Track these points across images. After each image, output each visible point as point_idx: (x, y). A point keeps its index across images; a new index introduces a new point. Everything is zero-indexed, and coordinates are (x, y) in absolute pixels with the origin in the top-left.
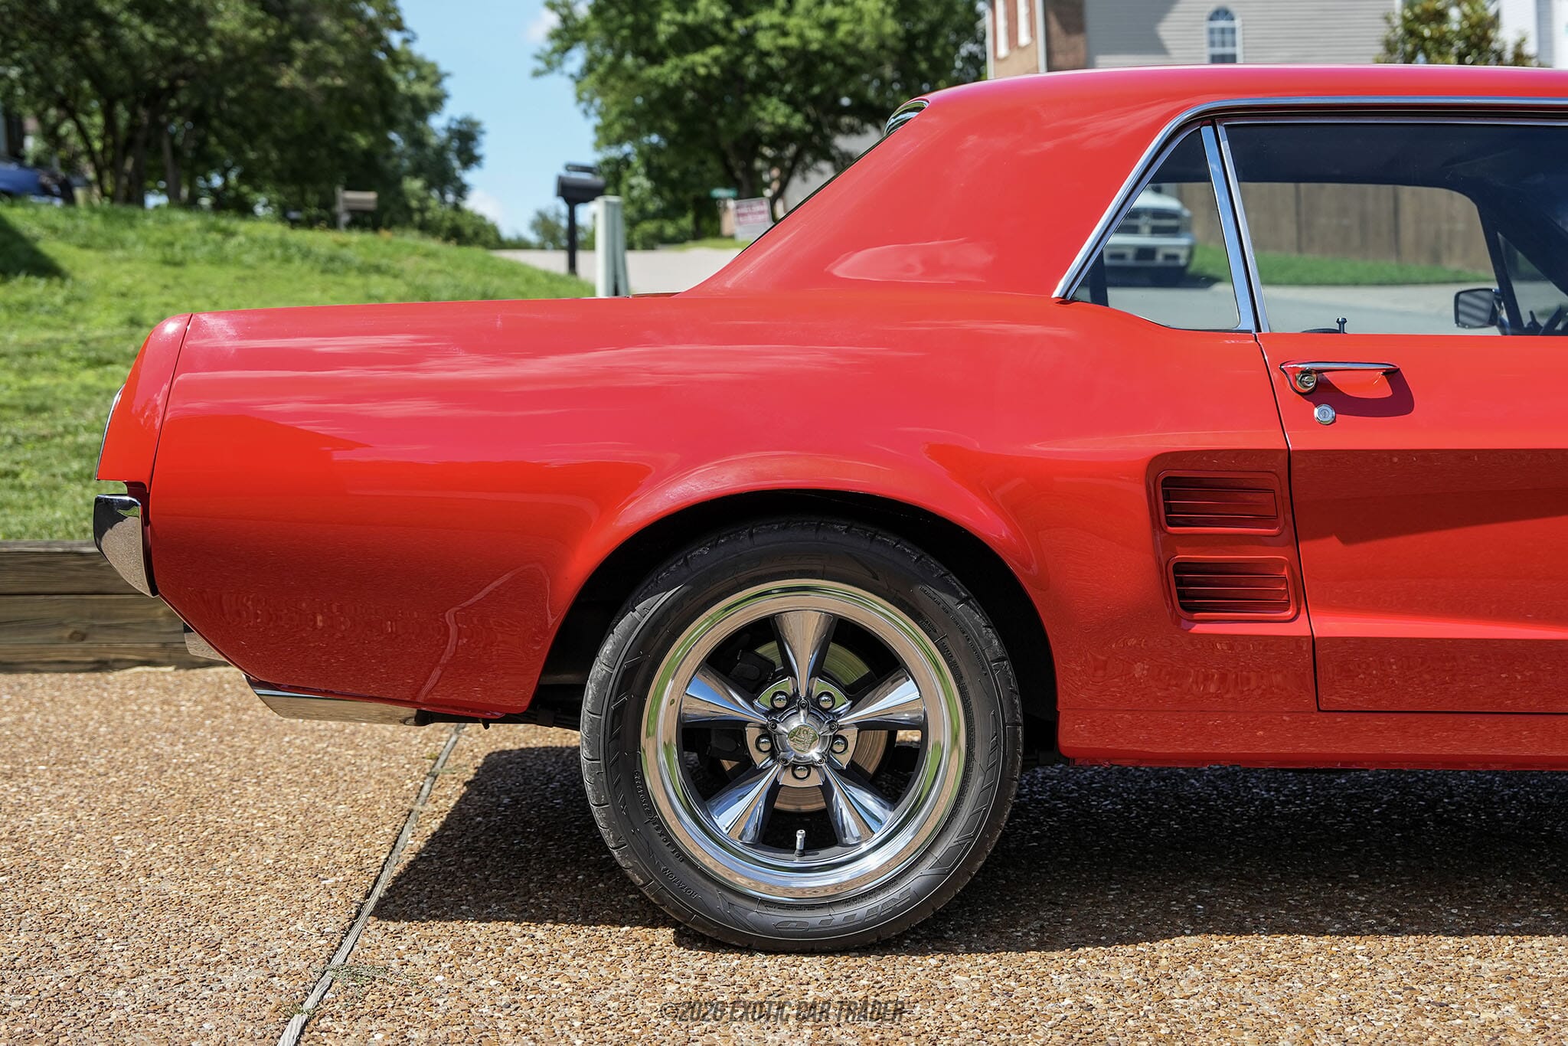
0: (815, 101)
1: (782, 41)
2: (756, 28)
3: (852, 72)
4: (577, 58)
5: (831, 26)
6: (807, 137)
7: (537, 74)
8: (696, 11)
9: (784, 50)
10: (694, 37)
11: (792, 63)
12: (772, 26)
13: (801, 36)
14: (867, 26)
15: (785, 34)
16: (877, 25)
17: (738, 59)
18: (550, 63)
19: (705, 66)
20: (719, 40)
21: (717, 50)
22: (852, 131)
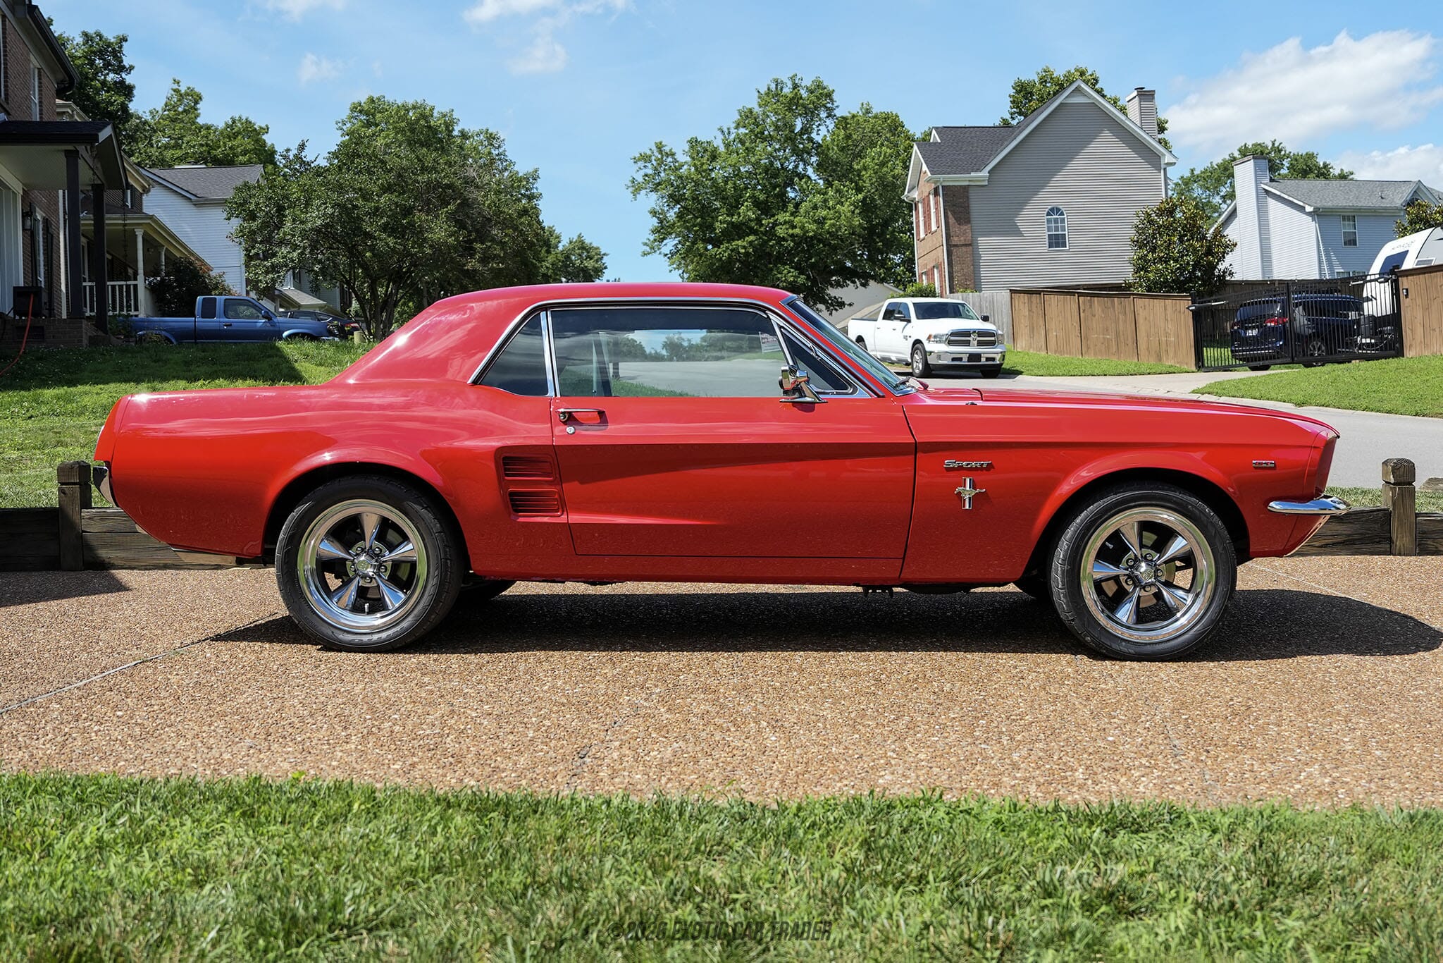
0: (813, 266)
1: (791, 231)
2: (775, 224)
3: (834, 249)
4: (670, 244)
5: (820, 222)
6: (810, 289)
7: (645, 254)
8: (739, 215)
9: (792, 236)
10: (737, 230)
11: (798, 244)
12: (785, 222)
13: (802, 228)
14: (843, 221)
15: (794, 227)
16: (849, 220)
17: (766, 242)
18: (652, 248)
19: (744, 247)
20: (753, 232)
21: (752, 238)
22: (838, 284)
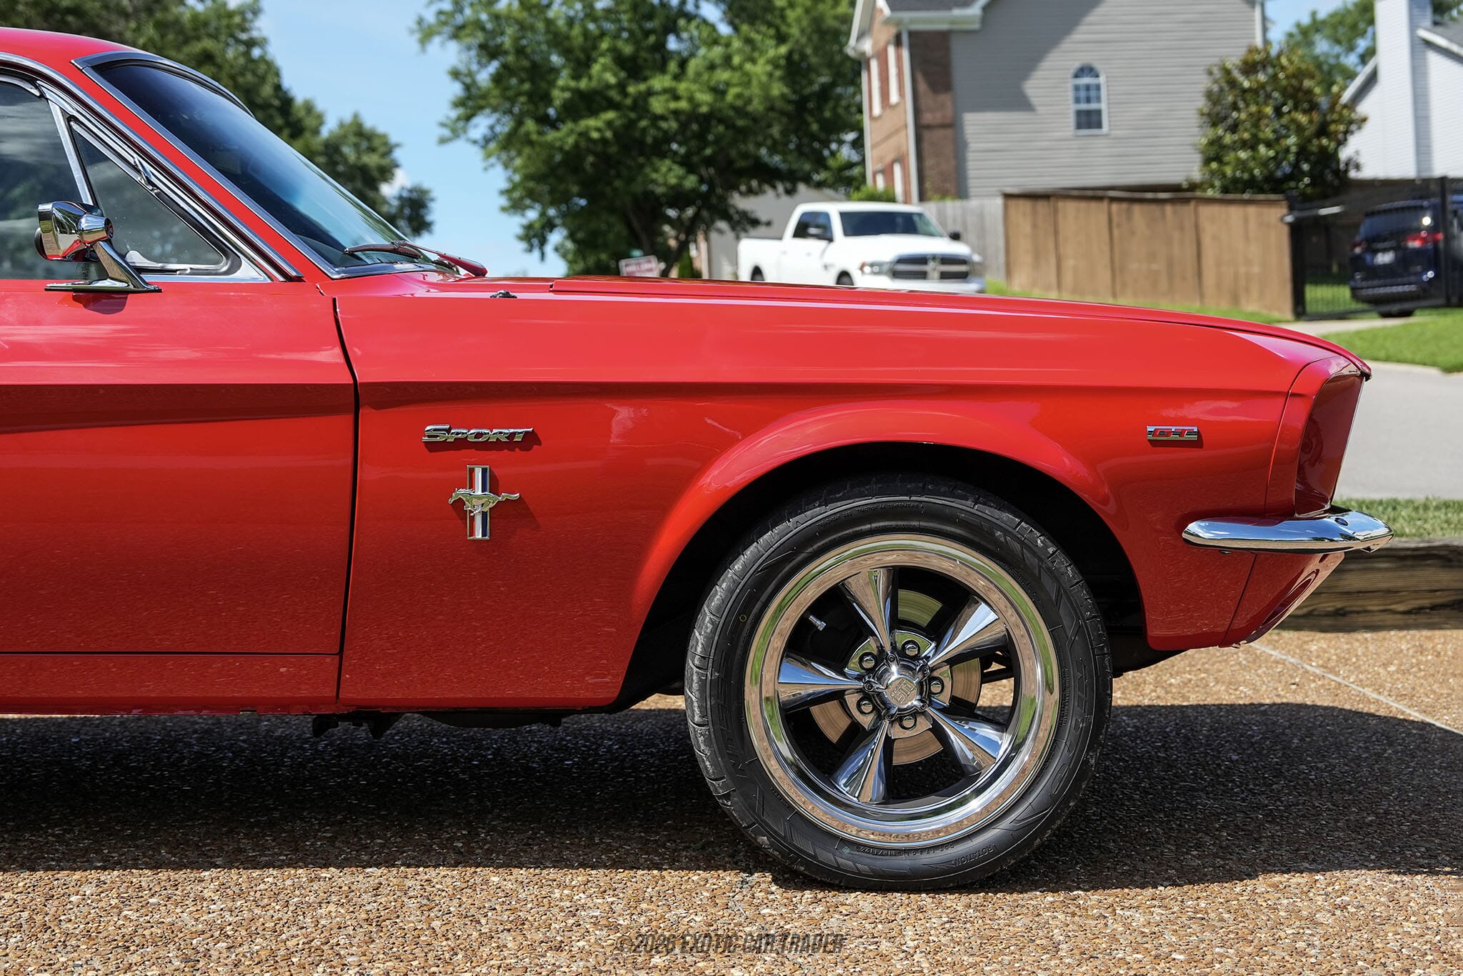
0: (708, 162)
1: (673, 105)
2: (650, 93)
3: (743, 133)
4: (482, 125)
5: (719, 92)
6: (705, 197)
7: (443, 141)
8: (590, 78)
9: (676, 113)
10: (586, 103)
11: (684, 126)
12: (665, 91)
13: (691, 99)
14: (755, 90)
15: (677, 98)
16: (765, 88)
17: (631, 124)
18: (456, 130)
19: (598, 130)
20: (612, 105)
21: (610, 115)
22: (751, 192)
